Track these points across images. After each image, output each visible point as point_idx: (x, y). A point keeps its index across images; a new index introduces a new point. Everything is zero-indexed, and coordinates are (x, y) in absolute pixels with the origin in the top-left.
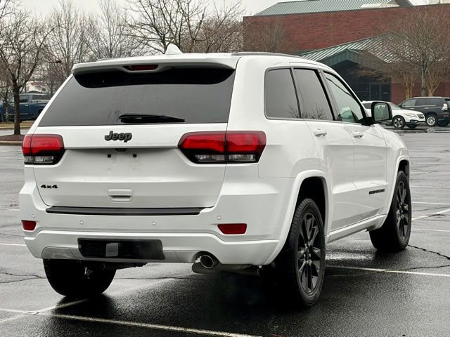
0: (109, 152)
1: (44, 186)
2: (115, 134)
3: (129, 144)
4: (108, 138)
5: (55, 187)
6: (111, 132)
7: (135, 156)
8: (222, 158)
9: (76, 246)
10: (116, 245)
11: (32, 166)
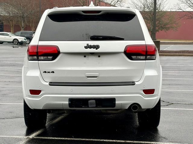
0: (85, 55)
1: (45, 72)
2: (90, 46)
3: (99, 51)
4: (86, 47)
5: (53, 72)
6: (88, 44)
7: (99, 56)
8: (143, 57)
9: (67, 102)
10: (94, 101)
11: (37, 61)
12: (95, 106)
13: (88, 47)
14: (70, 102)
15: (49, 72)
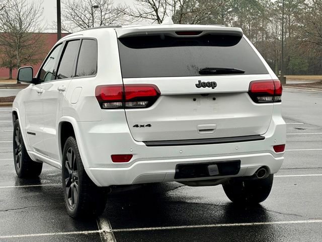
0: (194, 97)
1: (137, 126)
3: (216, 90)
4: (198, 86)
5: (149, 125)
6: (199, 81)
7: (214, 99)
8: (270, 99)
9: (174, 171)
10: (216, 166)
11: (123, 110)
12: (218, 173)
13: (200, 85)
14: (178, 170)
15: (143, 126)
